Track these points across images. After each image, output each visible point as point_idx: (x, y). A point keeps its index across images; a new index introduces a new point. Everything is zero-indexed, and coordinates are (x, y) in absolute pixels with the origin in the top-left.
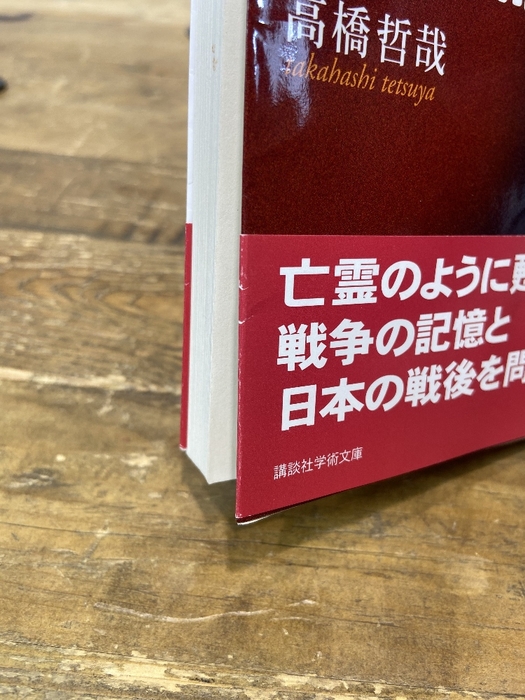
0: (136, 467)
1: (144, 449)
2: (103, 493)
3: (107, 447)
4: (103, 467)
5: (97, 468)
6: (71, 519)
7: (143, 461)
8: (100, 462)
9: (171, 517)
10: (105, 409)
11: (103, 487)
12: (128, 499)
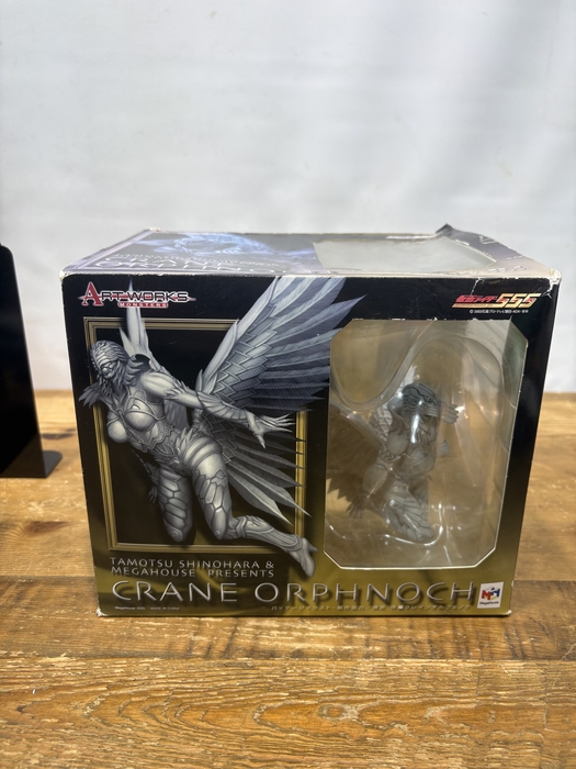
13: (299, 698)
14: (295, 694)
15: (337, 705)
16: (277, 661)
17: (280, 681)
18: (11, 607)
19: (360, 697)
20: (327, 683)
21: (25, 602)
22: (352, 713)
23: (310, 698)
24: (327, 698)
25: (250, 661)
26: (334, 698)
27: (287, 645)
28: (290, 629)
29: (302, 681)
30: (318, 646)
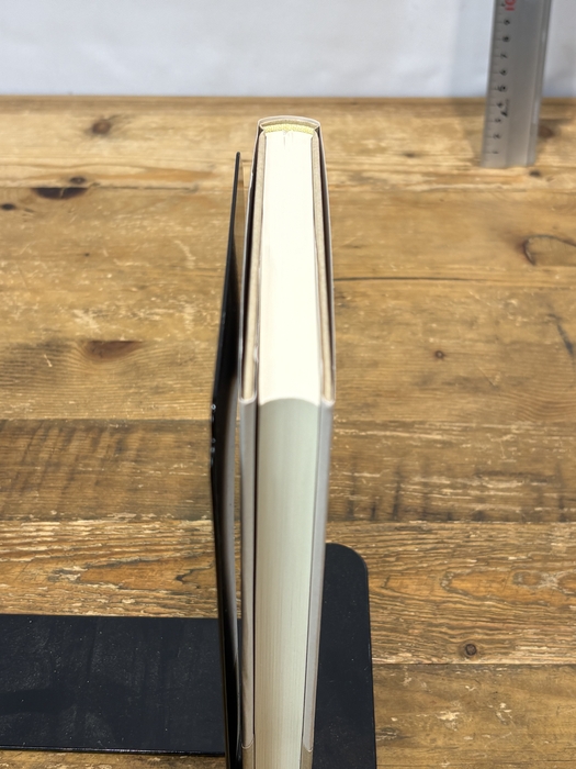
0: (447, 721)
1: (448, 708)
2: (434, 740)
3: (422, 708)
4: (426, 723)
5: (422, 723)
6: (421, 758)
7: (452, 716)
8: (422, 719)
9: (485, 751)
10: (407, 681)
11: (432, 736)
12: (452, 742)
13: (488, 564)
14: (483, 560)
15: (533, 572)
16: (456, 524)
17: (464, 546)
18: (116, 460)
19: (558, 564)
20: (518, 549)
21: (131, 454)
22: (551, 581)
23: (502, 564)
24: (521, 565)
25: (425, 525)
26: (528, 565)
27: (465, 505)
28: (465, 487)
29: (490, 547)
30: (502, 507)
